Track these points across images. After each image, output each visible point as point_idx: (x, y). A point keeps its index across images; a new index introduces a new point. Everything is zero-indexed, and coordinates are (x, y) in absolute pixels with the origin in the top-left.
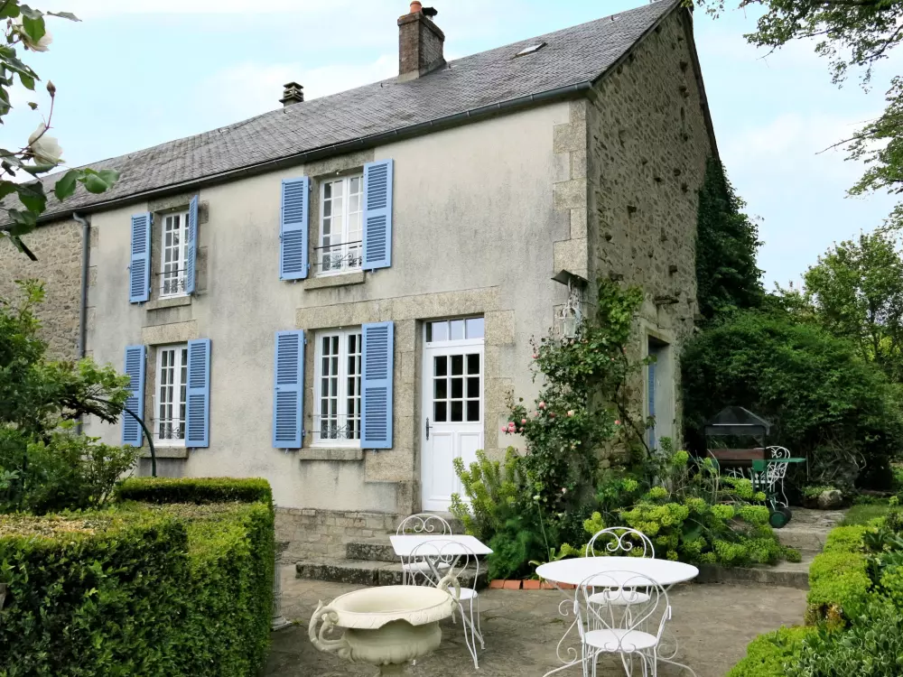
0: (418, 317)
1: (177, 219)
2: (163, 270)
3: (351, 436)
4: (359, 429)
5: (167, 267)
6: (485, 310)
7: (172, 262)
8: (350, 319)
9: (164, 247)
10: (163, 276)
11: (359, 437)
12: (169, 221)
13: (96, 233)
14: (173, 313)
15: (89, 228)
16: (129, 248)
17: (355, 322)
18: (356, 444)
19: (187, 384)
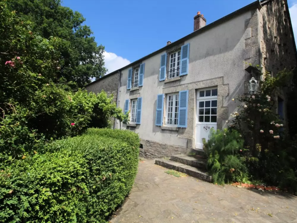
0: (196, 88)
1: (138, 69)
2: (134, 81)
3: (175, 124)
4: (178, 121)
5: (135, 81)
6: (218, 84)
7: (136, 80)
8: (176, 90)
9: (135, 76)
10: (134, 83)
11: (177, 124)
12: (136, 70)
13: (122, 75)
14: (135, 91)
15: (121, 74)
16: (128, 77)
17: (177, 91)
18: (176, 126)
19: (137, 109)
